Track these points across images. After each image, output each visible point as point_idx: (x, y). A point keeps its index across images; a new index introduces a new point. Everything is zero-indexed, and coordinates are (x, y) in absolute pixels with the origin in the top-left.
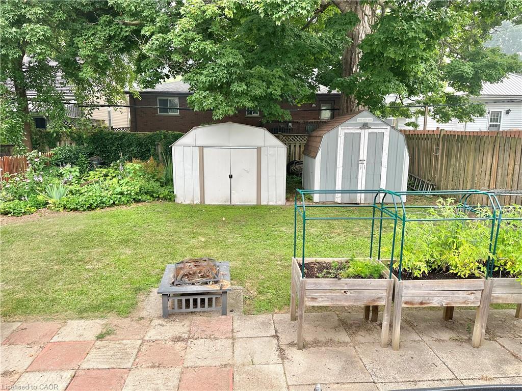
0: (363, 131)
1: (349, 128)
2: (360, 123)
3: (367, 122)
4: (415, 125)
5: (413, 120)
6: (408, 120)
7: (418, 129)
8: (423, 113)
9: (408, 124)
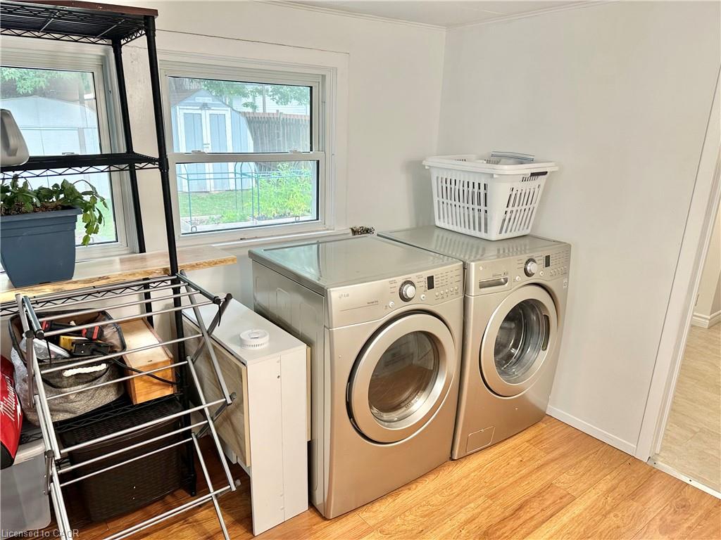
0: (203, 111)
1: (188, 107)
2: (200, 103)
3: (206, 102)
4: (254, 107)
5: (250, 100)
6: (244, 100)
7: (257, 111)
8: (261, 92)
9: (246, 105)
